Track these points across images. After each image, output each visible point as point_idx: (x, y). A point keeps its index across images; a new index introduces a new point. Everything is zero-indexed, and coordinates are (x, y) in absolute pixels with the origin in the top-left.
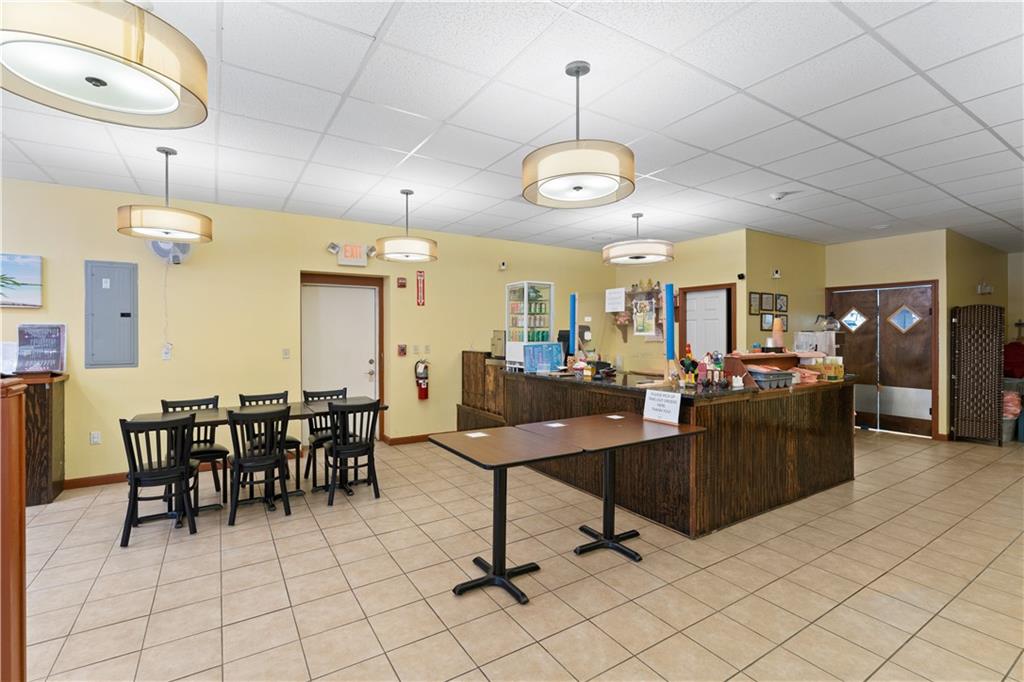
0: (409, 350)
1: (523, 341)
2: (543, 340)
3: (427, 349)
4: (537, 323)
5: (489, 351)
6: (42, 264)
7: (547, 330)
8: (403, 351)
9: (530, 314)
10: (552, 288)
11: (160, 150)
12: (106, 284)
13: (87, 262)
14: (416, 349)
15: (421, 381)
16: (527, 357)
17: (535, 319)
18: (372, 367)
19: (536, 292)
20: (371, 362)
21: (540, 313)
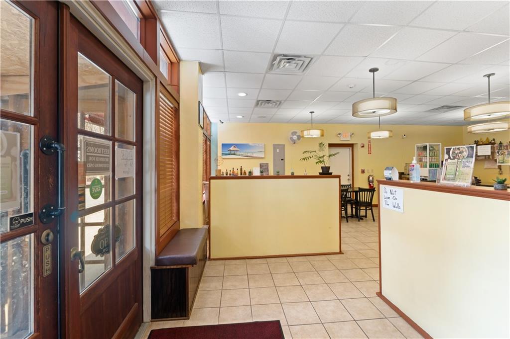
0: (365, 171)
1: (426, 167)
2: (436, 167)
3: (372, 171)
4: (433, 160)
5: (403, 171)
6: (265, 146)
7: (437, 163)
8: (363, 172)
9: (430, 156)
10: (441, 145)
11: (310, 112)
12: (278, 151)
13: (274, 145)
14: (368, 171)
15: (371, 183)
16: (431, 175)
17: (432, 158)
18: (349, 177)
19: (432, 147)
20: (348, 175)
21: (434, 156)
